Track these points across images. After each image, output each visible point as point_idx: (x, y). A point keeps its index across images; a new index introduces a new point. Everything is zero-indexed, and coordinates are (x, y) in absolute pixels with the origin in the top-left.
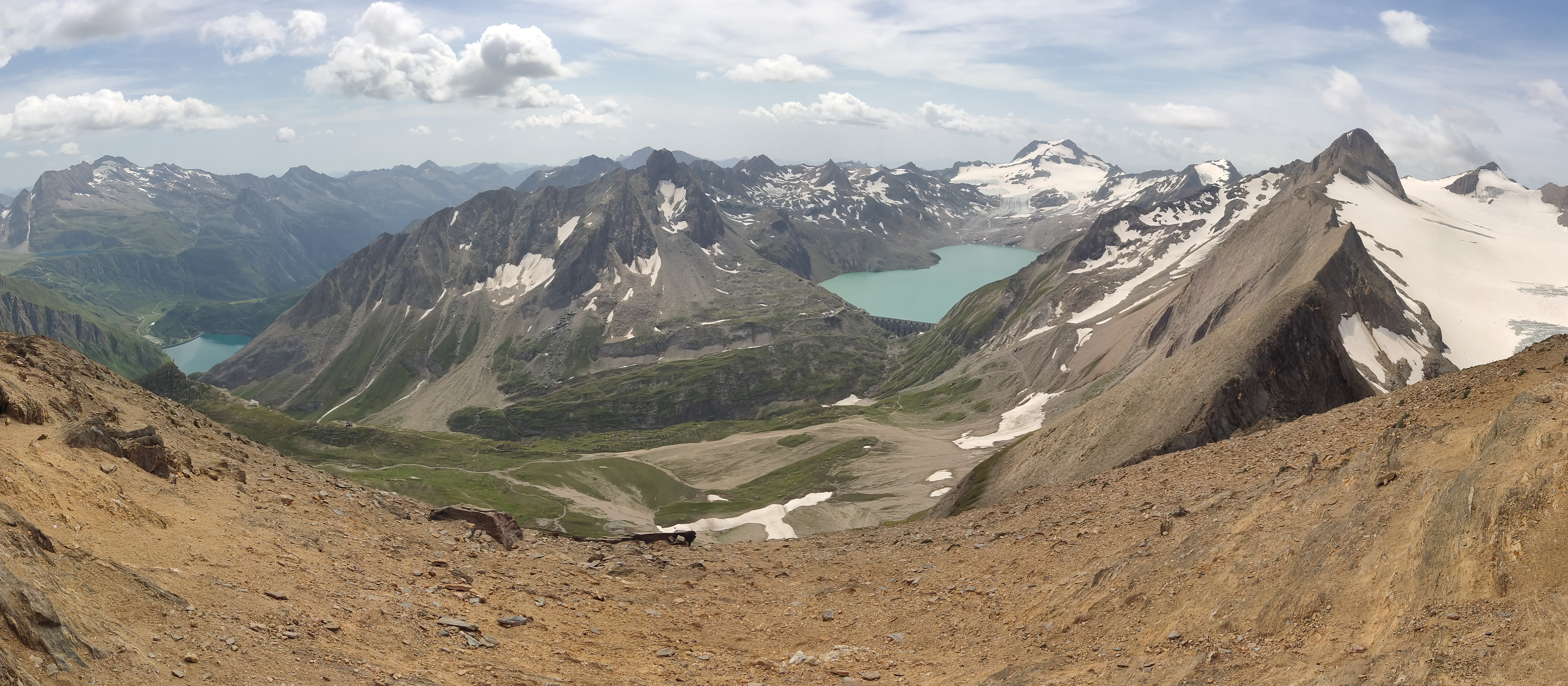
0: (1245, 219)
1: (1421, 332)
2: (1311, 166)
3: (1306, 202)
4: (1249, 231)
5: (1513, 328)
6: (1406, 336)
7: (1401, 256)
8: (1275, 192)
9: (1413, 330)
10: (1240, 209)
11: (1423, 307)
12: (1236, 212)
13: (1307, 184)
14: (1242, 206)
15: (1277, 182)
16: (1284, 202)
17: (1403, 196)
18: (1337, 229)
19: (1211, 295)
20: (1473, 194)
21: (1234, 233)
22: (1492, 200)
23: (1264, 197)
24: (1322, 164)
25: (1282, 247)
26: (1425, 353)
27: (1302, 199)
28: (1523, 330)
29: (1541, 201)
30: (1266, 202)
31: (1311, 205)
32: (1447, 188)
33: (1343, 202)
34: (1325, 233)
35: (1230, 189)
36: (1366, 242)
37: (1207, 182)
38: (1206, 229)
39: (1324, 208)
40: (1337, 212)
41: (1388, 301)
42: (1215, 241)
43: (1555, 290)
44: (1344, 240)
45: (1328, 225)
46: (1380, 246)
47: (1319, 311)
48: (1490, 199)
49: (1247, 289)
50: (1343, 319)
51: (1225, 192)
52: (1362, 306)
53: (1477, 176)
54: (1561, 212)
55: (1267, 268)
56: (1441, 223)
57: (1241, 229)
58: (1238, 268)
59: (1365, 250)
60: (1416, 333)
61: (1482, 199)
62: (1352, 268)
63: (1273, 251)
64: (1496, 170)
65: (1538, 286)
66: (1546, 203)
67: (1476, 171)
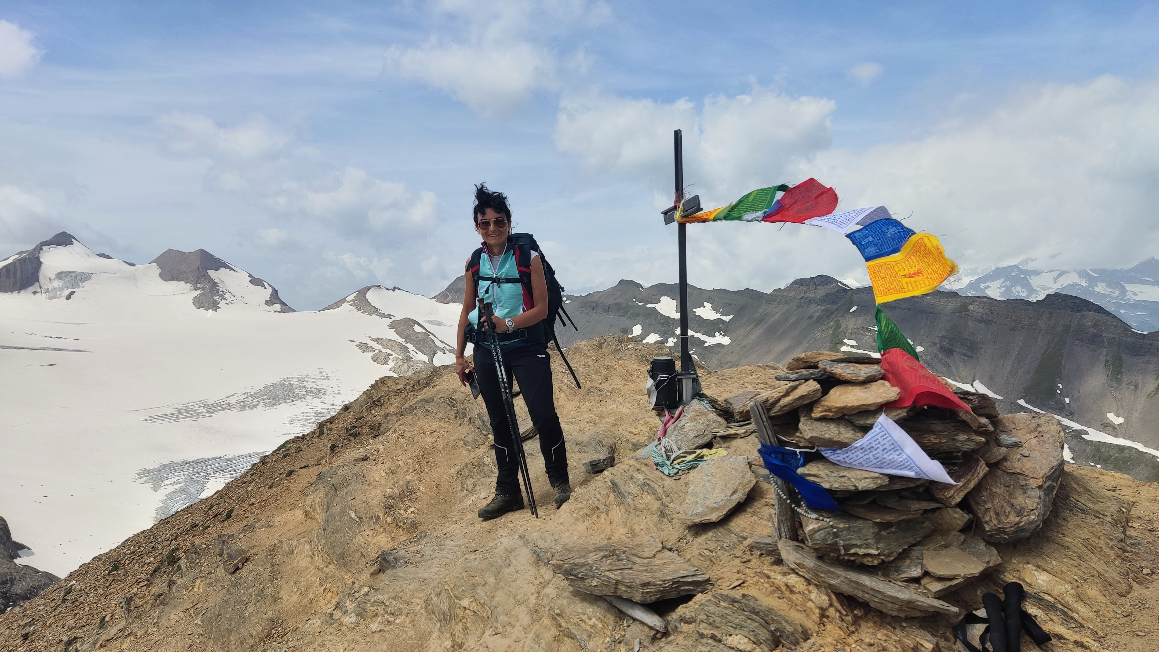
5: (146, 482)
20: (36, 287)
22: (72, 293)
28: (165, 479)
29: (160, 280)
43: (211, 406)
48: (67, 292)
53: (38, 258)
54: (196, 289)
61: (53, 295)
64: (71, 243)
65: (179, 407)
66: (170, 280)
67: (34, 250)
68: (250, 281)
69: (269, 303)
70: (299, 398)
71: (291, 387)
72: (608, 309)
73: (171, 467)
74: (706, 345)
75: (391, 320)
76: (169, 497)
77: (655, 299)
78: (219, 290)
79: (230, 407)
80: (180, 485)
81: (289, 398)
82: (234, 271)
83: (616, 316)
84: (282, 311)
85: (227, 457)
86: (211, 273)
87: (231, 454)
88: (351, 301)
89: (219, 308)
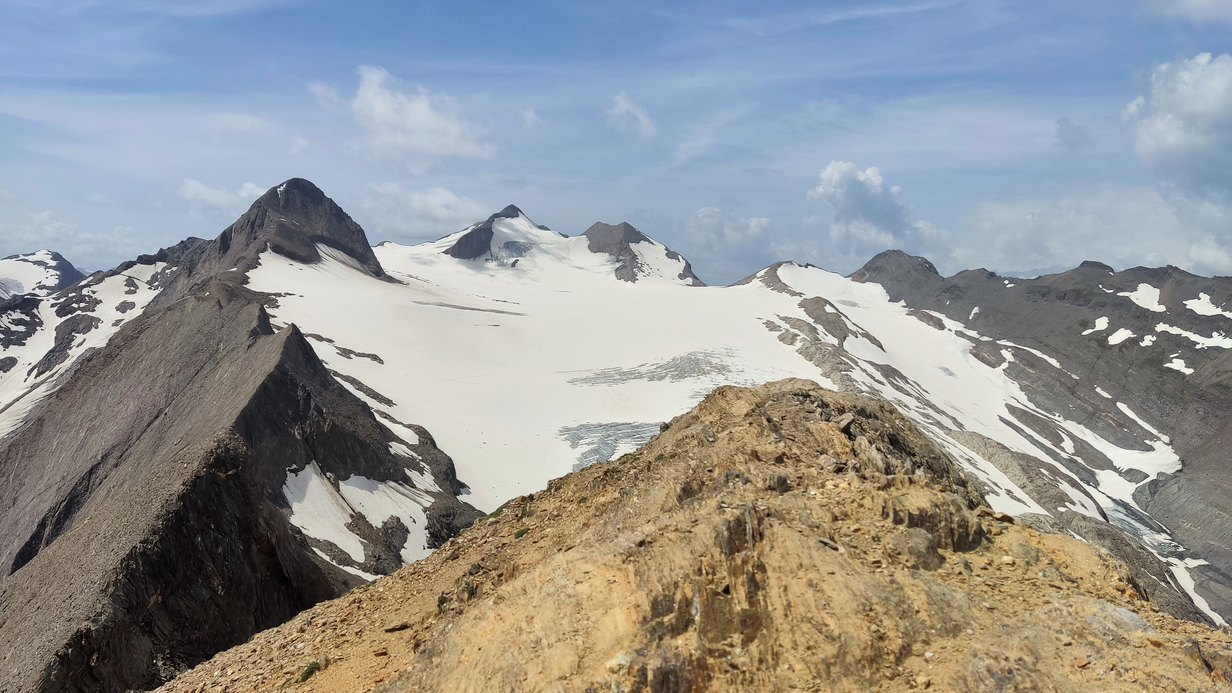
0: (98, 346)
1: (421, 471)
2: (218, 246)
3: (213, 303)
4: (105, 364)
5: (566, 439)
6: (396, 481)
7: (381, 362)
8: (152, 294)
9: (407, 471)
10: (86, 330)
11: (421, 432)
12: (79, 337)
13: (213, 273)
14: (90, 324)
15: (154, 278)
16: (169, 309)
17: (378, 273)
18: (271, 337)
19: (42, 486)
20: (487, 256)
21: (76, 372)
22: (517, 261)
23: (132, 305)
24: (238, 241)
25: (174, 381)
26: (428, 502)
27: (203, 300)
28: (582, 438)
29: (588, 251)
30: (137, 312)
31: (221, 307)
32: (446, 252)
33: (280, 295)
34: (249, 347)
35: (62, 300)
36: (321, 350)
37: (12, 293)
38: (19, 372)
39: (245, 308)
40: (269, 311)
41: (362, 434)
42: (41, 392)
43: (625, 373)
44: (282, 353)
45: (254, 334)
46: (346, 353)
47: (236, 476)
48: (512, 260)
49: (111, 461)
50: (290, 476)
51: (53, 306)
52: (320, 451)
53: (491, 228)
54: (618, 261)
55: (147, 419)
56: (442, 305)
57: (91, 364)
58: (91, 431)
59: (320, 362)
60: (413, 474)
61: (500, 262)
62: (300, 393)
63: (156, 390)
64: (518, 216)
65: (598, 372)
66: (596, 252)
67: (488, 221)
68: (666, 254)
69: (682, 276)
70: (704, 373)
71: (697, 362)
72: (1063, 297)
73: (588, 428)
74: (1198, 347)
75: (802, 299)
76: (585, 455)
77: (1129, 286)
78: (638, 263)
79: (641, 376)
80: (594, 446)
81: (694, 372)
82: (652, 243)
83: (1074, 306)
84: (694, 285)
85: (635, 424)
86: (632, 246)
87: (639, 421)
88: (761, 277)
89: (637, 279)
